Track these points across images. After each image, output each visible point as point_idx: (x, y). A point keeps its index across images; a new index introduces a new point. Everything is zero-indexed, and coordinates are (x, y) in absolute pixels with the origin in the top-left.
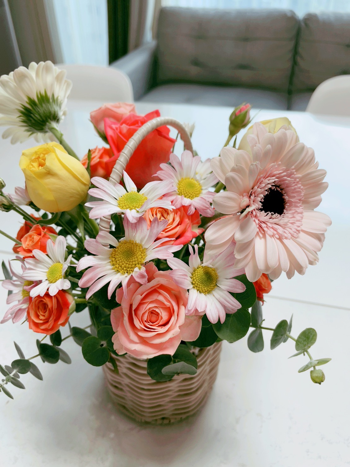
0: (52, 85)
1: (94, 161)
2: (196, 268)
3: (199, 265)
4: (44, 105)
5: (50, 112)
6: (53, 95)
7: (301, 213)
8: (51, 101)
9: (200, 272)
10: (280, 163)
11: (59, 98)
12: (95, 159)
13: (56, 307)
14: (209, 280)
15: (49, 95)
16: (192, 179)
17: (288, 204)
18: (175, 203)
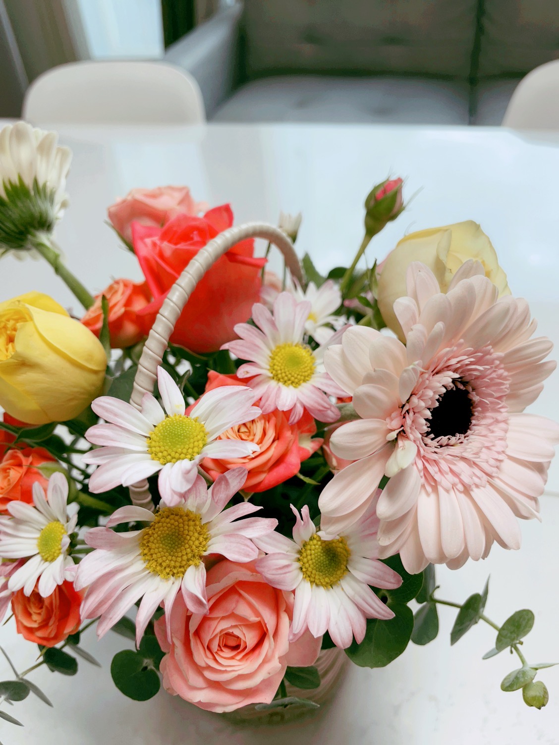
0: (32, 164)
1: (115, 313)
2: (307, 539)
3: (313, 534)
4: (20, 204)
5: (32, 216)
6: (36, 182)
7: (505, 421)
8: (32, 193)
9: (315, 549)
10: (462, 341)
11: (48, 184)
12: (116, 309)
13: (58, 604)
14: (333, 564)
15: (28, 182)
16: (296, 346)
17: (479, 409)
18: (265, 403)
